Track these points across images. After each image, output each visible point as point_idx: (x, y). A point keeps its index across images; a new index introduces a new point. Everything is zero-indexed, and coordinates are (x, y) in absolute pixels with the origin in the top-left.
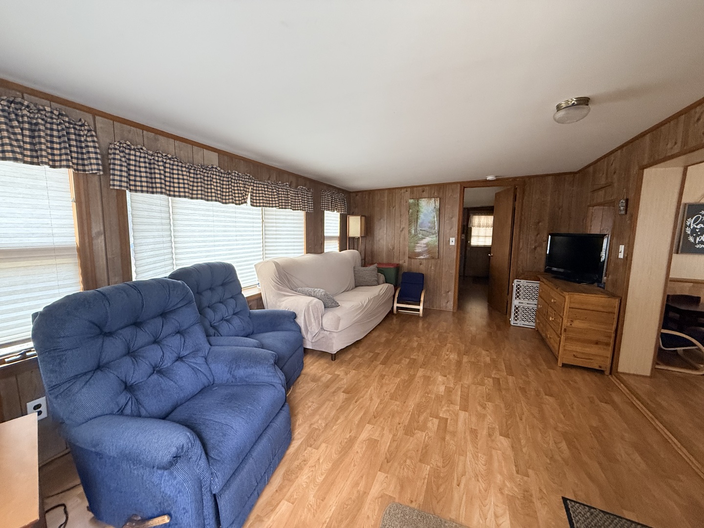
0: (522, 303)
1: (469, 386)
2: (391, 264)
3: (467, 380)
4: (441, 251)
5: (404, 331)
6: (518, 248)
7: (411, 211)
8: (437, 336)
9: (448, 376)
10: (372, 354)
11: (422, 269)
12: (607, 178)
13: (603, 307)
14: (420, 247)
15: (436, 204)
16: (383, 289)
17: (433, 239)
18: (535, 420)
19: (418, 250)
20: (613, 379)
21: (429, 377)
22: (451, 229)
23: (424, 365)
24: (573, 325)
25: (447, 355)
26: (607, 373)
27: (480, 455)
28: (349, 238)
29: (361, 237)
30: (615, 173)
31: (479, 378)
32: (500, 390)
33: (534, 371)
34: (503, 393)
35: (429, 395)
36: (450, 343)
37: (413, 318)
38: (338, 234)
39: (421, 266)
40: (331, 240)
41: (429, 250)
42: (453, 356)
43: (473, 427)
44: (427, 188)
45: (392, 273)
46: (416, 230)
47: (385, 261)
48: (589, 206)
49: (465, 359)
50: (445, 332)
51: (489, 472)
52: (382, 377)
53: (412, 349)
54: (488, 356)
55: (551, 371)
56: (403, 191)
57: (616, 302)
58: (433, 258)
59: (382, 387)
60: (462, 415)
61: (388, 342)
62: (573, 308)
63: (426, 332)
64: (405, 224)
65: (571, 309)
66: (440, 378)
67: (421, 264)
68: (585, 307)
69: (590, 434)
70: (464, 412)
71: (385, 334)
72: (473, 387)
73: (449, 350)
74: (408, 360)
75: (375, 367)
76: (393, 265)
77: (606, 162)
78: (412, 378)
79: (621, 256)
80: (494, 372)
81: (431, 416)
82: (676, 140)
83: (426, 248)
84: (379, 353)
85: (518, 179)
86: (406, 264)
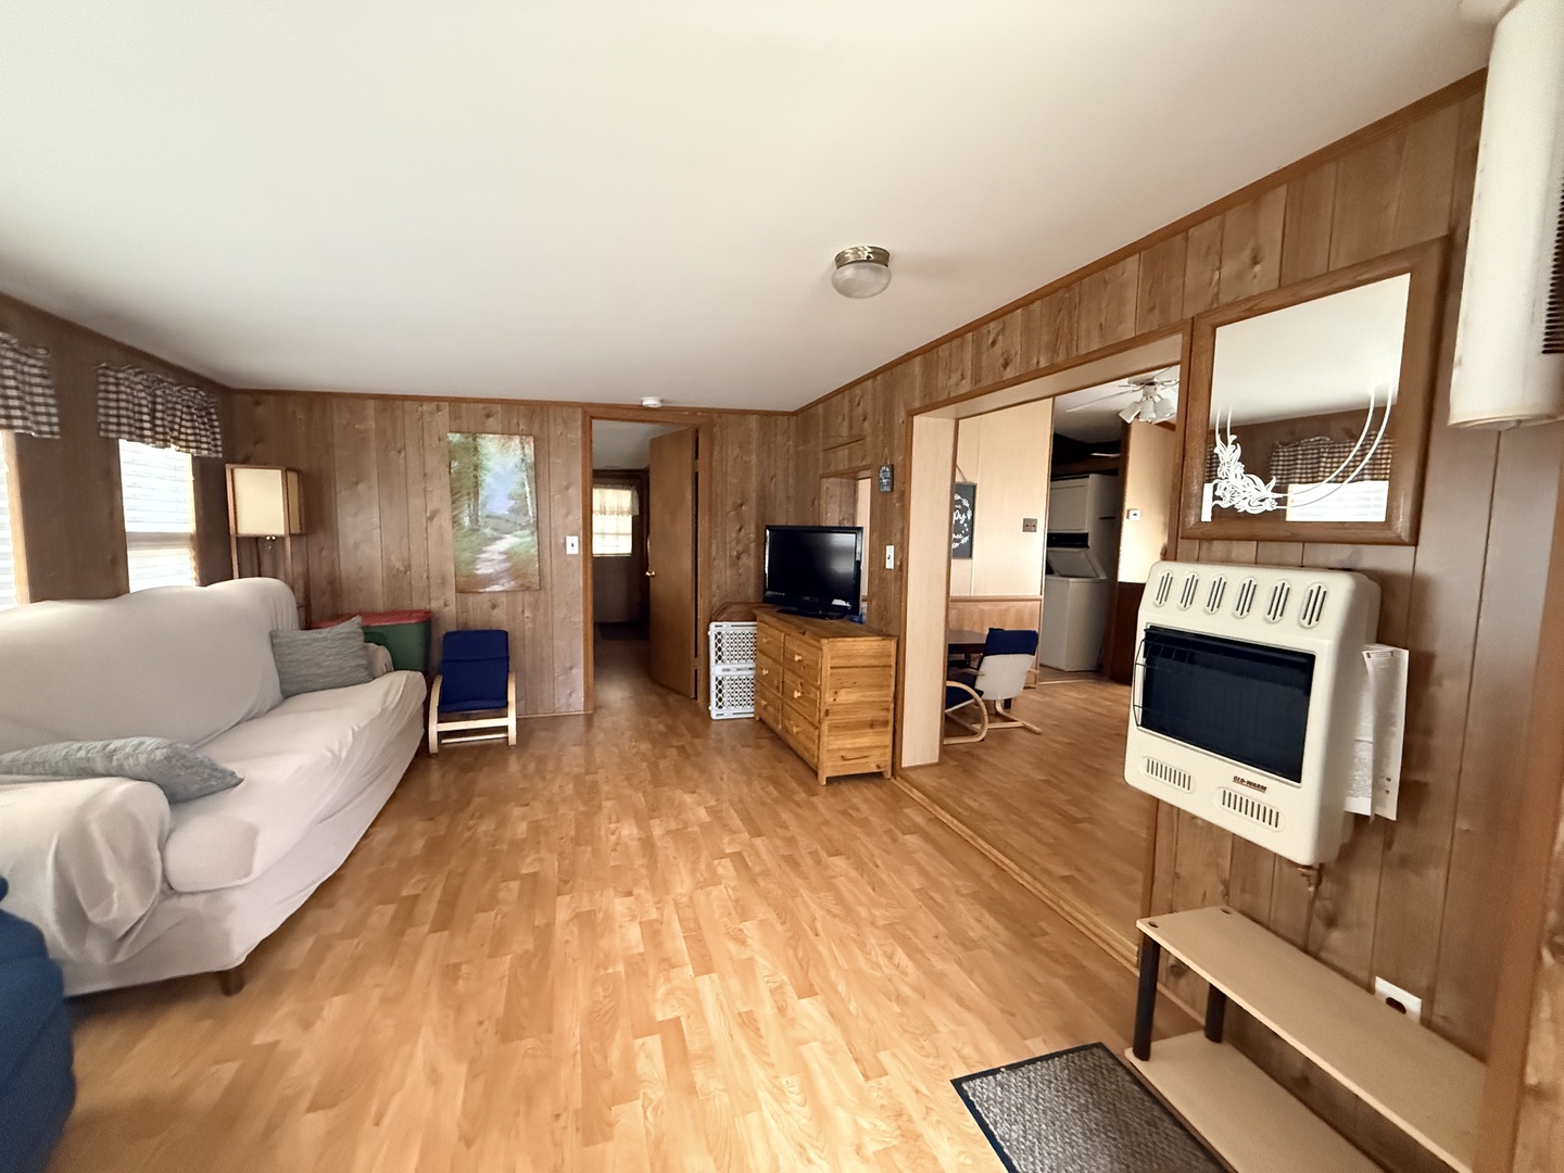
0: (728, 670)
1: (691, 898)
2: (404, 612)
3: (682, 885)
4: (547, 569)
5: (478, 800)
6: (709, 559)
7: (455, 464)
8: (570, 789)
9: (636, 891)
10: (391, 909)
11: (500, 619)
12: (851, 428)
13: (874, 657)
14: (490, 560)
15: (527, 451)
16: (393, 692)
17: (524, 540)
18: (837, 921)
19: (484, 569)
20: (898, 783)
21: (591, 914)
22: (567, 515)
23: (566, 882)
24: (838, 701)
25: (613, 833)
26: (889, 776)
27: (784, 1081)
28: (237, 538)
29: (291, 535)
30: (864, 420)
31: (702, 866)
32: (753, 881)
33: (792, 812)
34: (762, 884)
35: (610, 970)
36: (608, 799)
37: (491, 753)
38: (189, 526)
39: (494, 608)
40: (160, 547)
41: (515, 567)
42: (629, 831)
43: (743, 1009)
44: (499, 408)
45: (412, 641)
46: (475, 519)
47: (380, 606)
48: (822, 477)
49: (657, 829)
50: (588, 772)
51: (821, 1116)
52: (451, 973)
53: (517, 846)
54: (699, 805)
55: (815, 799)
56: (426, 407)
57: (892, 645)
58: (526, 588)
59: (459, 1011)
60: (707, 985)
61: (436, 849)
62: (836, 668)
63: (540, 785)
64: (439, 498)
65: (835, 671)
66: (620, 905)
67: (494, 607)
68: (853, 663)
69: (921, 907)
70: (707, 976)
71: (419, 826)
72: (700, 896)
73: (614, 818)
74: (515, 885)
75: (417, 951)
76: (411, 613)
77: (847, 399)
78: (545, 934)
79: (890, 564)
80: (726, 840)
81: (636, 1037)
82: (963, 370)
83: (508, 565)
84: (415, 898)
85: (699, 414)
86: (451, 610)
